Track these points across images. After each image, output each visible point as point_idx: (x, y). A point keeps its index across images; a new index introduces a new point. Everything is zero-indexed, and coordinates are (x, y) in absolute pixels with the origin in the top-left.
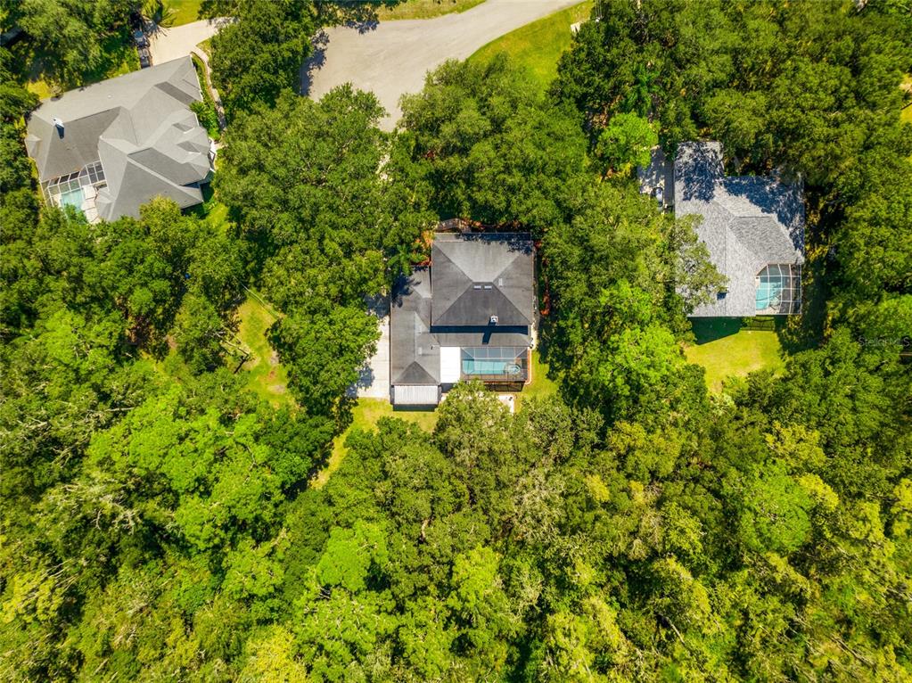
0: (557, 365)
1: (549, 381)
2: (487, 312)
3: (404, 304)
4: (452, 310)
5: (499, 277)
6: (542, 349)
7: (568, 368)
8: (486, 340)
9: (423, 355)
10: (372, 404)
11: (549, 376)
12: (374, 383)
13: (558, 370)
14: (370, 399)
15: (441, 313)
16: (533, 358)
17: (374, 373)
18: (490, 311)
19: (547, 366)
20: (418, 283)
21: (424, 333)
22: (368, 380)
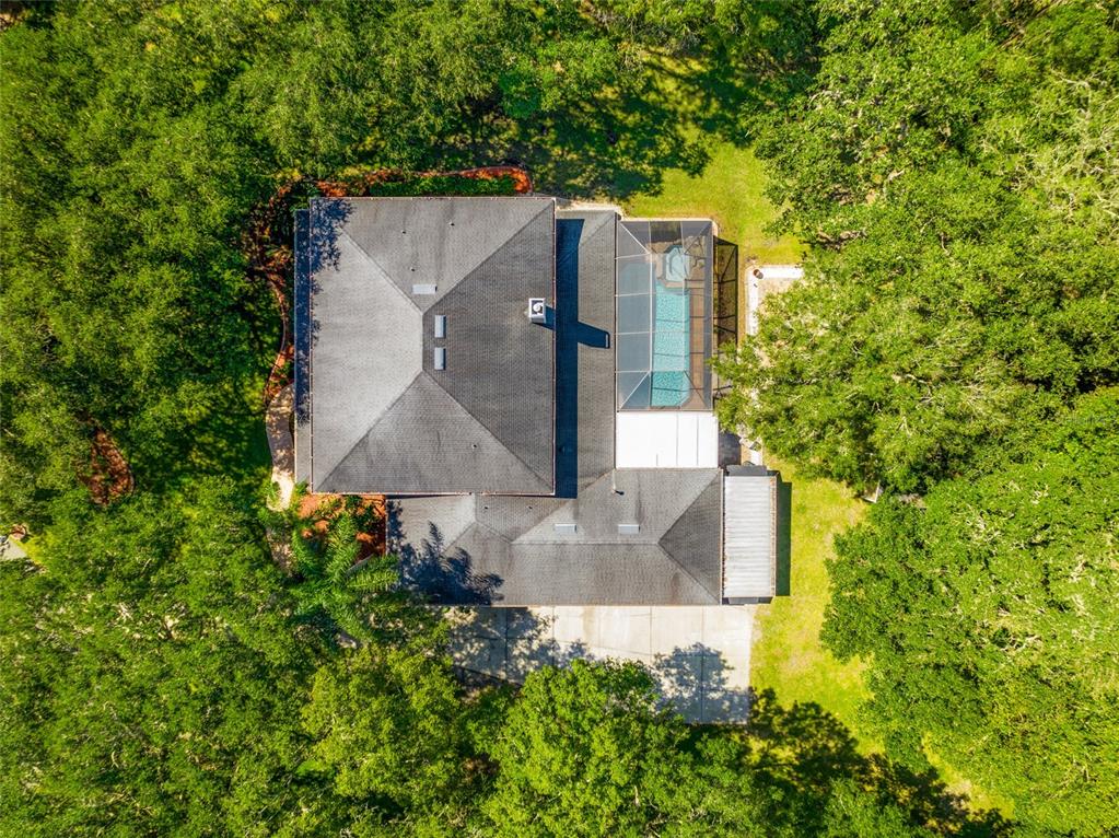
0: (665, 147)
1: (708, 170)
2: (516, 334)
3: (494, 570)
4: (510, 434)
5: (409, 294)
6: (624, 186)
7: (673, 117)
8: (598, 339)
9: (640, 517)
10: (769, 651)
11: (696, 171)
12: (712, 644)
13: (679, 143)
14: (754, 659)
15: (517, 469)
16: (646, 211)
17: (685, 645)
18: (514, 324)
19: (668, 175)
20: (434, 530)
21: (576, 515)
22: (704, 663)
